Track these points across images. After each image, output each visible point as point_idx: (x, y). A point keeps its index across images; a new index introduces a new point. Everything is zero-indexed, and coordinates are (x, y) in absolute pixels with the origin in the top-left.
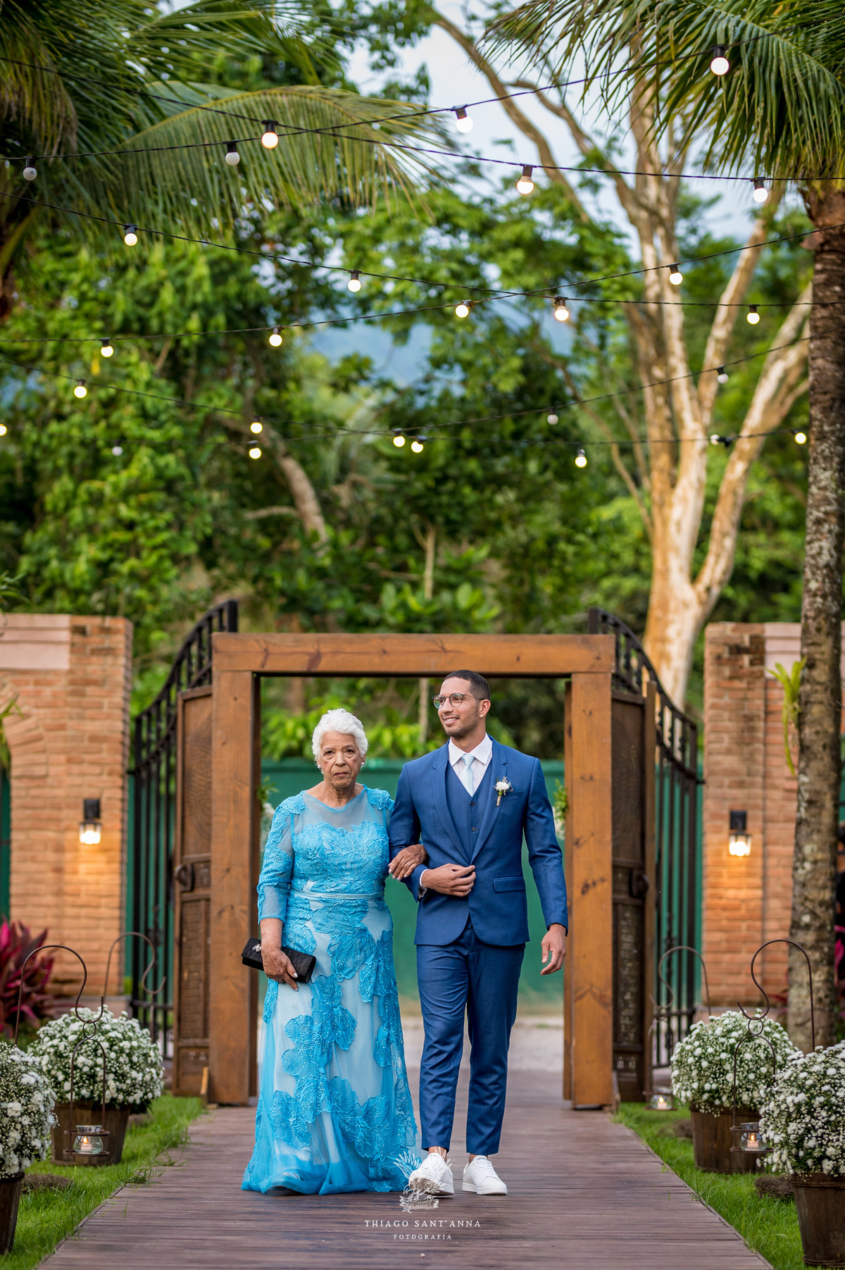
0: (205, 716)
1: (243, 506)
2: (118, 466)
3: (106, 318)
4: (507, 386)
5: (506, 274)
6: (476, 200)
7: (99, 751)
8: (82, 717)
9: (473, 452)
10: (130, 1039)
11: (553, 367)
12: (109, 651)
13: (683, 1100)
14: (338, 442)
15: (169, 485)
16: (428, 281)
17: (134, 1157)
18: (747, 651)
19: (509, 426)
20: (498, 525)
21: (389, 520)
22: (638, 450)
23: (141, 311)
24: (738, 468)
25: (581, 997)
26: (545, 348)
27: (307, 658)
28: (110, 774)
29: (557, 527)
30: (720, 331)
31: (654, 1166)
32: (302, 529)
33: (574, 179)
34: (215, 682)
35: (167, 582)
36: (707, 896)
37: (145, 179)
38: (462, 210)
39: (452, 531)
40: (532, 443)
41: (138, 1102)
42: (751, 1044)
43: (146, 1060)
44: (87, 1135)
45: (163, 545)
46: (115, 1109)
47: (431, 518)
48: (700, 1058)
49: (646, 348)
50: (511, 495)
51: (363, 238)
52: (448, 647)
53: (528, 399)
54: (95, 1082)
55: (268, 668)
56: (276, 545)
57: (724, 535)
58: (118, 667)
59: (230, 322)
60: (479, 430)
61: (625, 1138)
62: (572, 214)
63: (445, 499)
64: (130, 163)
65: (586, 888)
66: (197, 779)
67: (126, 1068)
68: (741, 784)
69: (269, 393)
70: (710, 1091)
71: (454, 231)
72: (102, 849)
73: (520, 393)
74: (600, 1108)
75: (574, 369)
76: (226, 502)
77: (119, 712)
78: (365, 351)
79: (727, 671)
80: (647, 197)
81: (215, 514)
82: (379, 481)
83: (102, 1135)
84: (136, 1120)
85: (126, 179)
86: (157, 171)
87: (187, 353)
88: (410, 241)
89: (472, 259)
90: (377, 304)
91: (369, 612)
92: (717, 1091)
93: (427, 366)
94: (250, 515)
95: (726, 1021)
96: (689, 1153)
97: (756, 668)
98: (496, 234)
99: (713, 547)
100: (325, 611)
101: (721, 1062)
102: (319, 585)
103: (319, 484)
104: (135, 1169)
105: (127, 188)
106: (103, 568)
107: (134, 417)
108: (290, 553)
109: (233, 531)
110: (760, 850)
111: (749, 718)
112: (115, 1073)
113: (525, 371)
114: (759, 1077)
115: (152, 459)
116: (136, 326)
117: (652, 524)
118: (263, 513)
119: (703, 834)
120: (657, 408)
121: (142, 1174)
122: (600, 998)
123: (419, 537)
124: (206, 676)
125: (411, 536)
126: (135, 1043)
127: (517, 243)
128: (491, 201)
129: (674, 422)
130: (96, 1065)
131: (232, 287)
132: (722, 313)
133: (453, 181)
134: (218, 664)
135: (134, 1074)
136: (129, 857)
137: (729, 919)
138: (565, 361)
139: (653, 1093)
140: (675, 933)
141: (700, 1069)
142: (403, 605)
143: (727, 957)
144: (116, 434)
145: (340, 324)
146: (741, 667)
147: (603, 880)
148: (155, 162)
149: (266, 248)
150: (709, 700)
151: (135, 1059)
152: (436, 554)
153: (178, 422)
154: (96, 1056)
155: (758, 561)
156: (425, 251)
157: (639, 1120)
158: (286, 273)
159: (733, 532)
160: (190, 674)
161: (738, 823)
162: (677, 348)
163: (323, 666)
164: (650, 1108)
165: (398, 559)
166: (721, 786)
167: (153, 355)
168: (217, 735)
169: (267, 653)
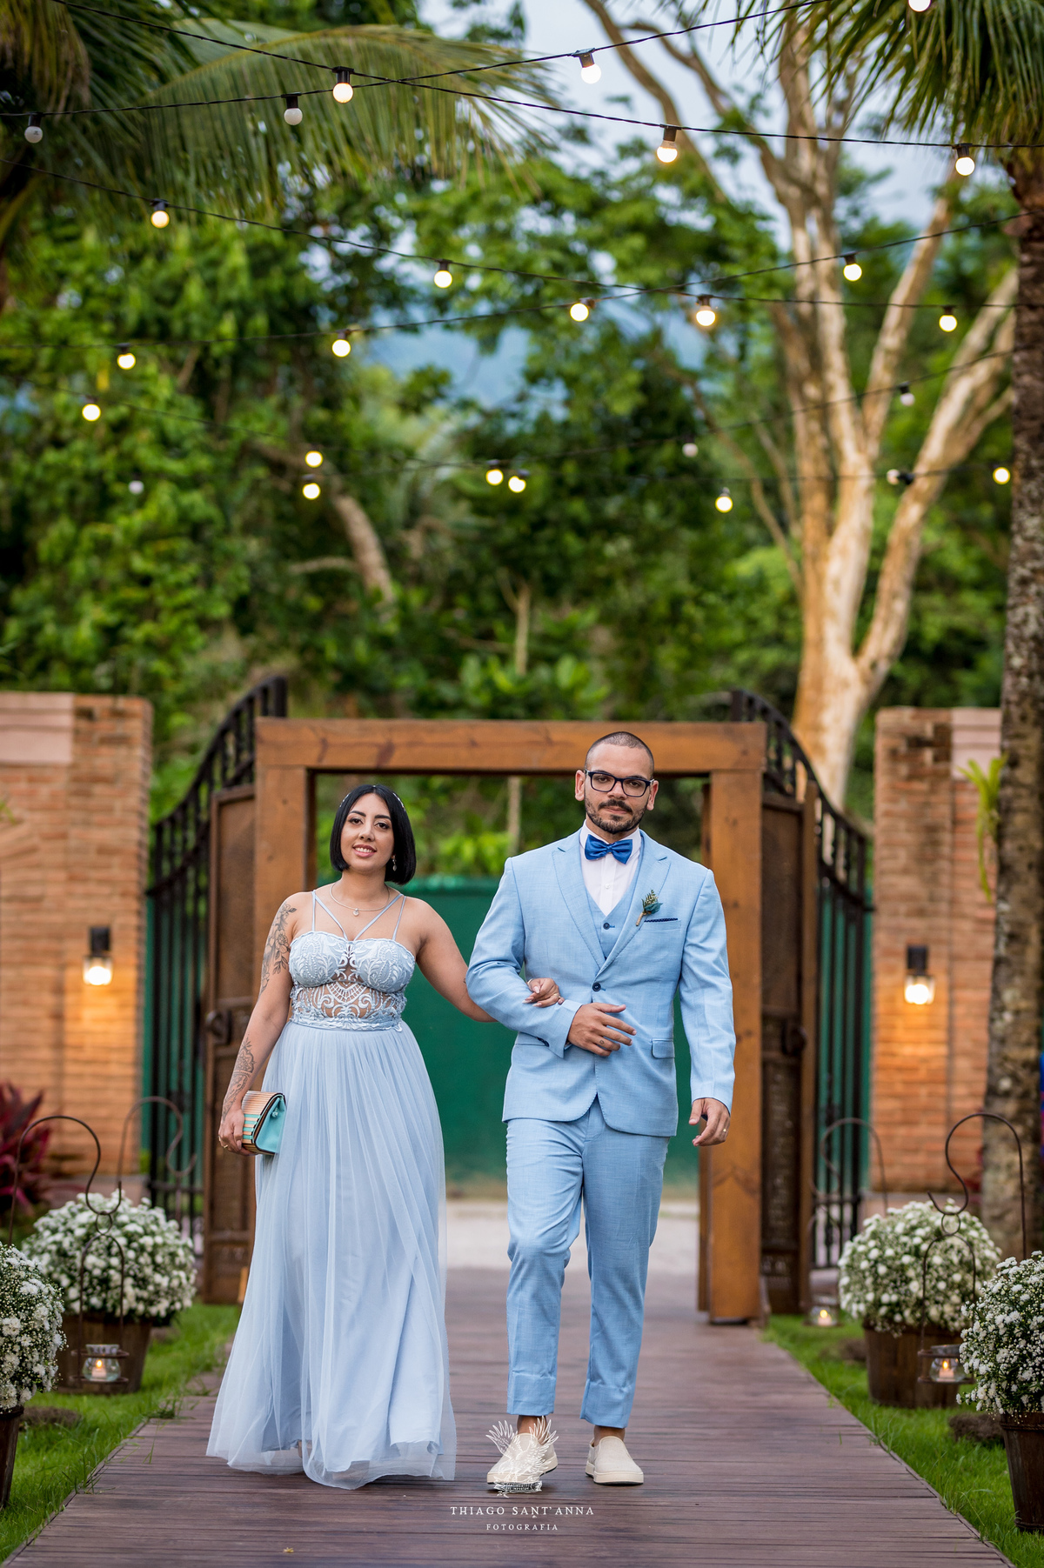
0: (245, 823)
1: (287, 557)
2: (131, 505)
3: (118, 320)
4: (622, 407)
5: (622, 267)
6: (584, 173)
7: (108, 867)
8: (87, 824)
9: (578, 491)
10: (153, 1234)
11: (678, 384)
12: (123, 740)
13: (854, 1314)
14: (406, 478)
15: (195, 530)
16: (524, 275)
17: (157, 1385)
18: (929, 744)
19: (624, 457)
20: (608, 582)
21: (470, 574)
22: (786, 490)
23: (161, 311)
24: (912, 512)
25: (721, 1182)
26: (670, 359)
27: (375, 751)
28: (124, 894)
29: (683, 586)
30: (891, 339)
31: (817, 1398)
32: (362, 586)
33: (707, 146)
34: (259, 782)
35: (191, 652)
36: (878, 1053)
37: (174, 143)
38: (565, 186)
39: (550, 590)
40: (652, 479)
41: (163, 1313)
42: (941, 1245)
43: (173, 1260)
44: (100, 1357)
45: (188, 606)
46: (132, 1322)
47: (525, 574)
48: (876, 1262)
49: (797, 359)
50: (625, 544)
51: (441, 219)
52: (554, 737)
53: (649, 425)
54: (108, 1288)
55: (328, 762)
56: (328, 607)
57: (894, 596)
58: (135, 759)
59: (273, 327)
60: (586, 463)
61: (778, 1362)
62: (704, 191)
63: (542, 549)
64: (155, 122)
66: (235, 904)
67: (148, 1271)
68: (921, 913)
69: (321, 415)
70: (889, 1304)
71: (556, 212)
72: (112, 990)
73: (638, 416)
74: (744, 1323)
75: (706, 386)
76: (268, 552)
77: (133, 818)
78: (441, 362)
79: (904, 769)
80: (799, 170)
81: (252, 566)
82: (459, 526)
83: (119, 1357)
84: (158, 1336)
85: (149, 143)
86: (189, 133)
87: (217, 363)
88: (501, 224)
89: (579, 247)
90: (457, 304)
91: (447, 691)
92: (898, 1304)
93: (520, 382)
94: (296, 568)
95: (910, 1216)
96: (862, 1382)
97: (941, 766)
98: (610, 215)
99: (880, 611)
100: (389, 691)
101: (903, 1268)
102: (383, 658)
103: (382, 529)
104: (162, 1401)
105: (150, 153)
106: (111, 635)
107: (151, 444)
108: (345, 617)
109: (274, 588)
110: (944, 996)
111: (932, 829)
112: (135, 1277)
113: (644, 388)
114: (951, 1286)
115: (174, 498)
116: (154, 329)
117: (803, 582)
118: (313, 566)
119: (872, 975)
120: (811, 437)
121: (170, 1407)
122: (745, 1184)
123: (509, 596)
124: (247, 773)
125: (498, 594)
126: (159, 1240)
127: (636, 227)
128: (601, 174)
129: (832, 452)
130: (110, 1267)
131: (276, 281)
132: (893, 317)
133: (555, 148)
134: (263, 757)
135: (158, 1278)
136: (146, 1000)
137: (905, 1083)
138: (693, 377)
139: (812, 1304)
140: (837, 1100)
141: (876, 1275)
142: (489, 683)
143: (902, 1131)
144: (127, 464)
145: (410, 328)
146: (922, 764)
147: (750, 1034)
148: (186, 121)
149: (317, 231)
150: (881, 805)
151: (159, 1259)
152: (532, 620)
153: (205, 449)
154: (110, 1255)
155: (933, 629)
156: (519, 235)
157: (794, 1338)
158: (342, 263)
159: (905, 592)
160: (224, 770)
161: (917, 962)
162: (836, 360)
163: (395, 762)
164: (809, 1323)
165: (483, 625)
166: (895, 914)
167: (176, 365)
168: (262, 847)
169: (324, 744)
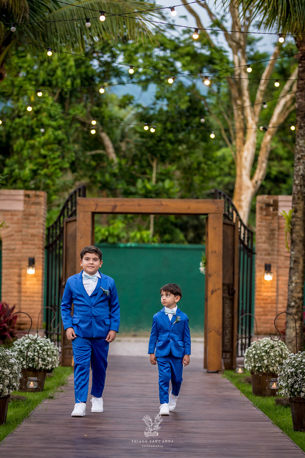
0: (74, 228)
1: (86, 150)
2: (40, 135)
3: (37, 81)
4: (184, 107)
5: (184, 66)
6: (173, 38)
7: (34, 240)
8: (28, 228)
9: (171, 131)
10: (47, 346)
11: (200, 100)
12: (38, 204)
13: (248, 370)
14: (121, 127)
15: (59, 142)
16: (155, 68)
17: (48, 389)
18: (272, 205)
19: (184, 121)
20: (179, 157)
21: (139, 155)
22: (231, 130)
23: (50, 78)
24: (268, 138)
25: (211, 332)
26: (197, 92)
27: (111, 207)
28: (39, 248)
29: (201, 159)
30: (262, 87)
31: (237, 393)
32: (108, 158)
33: (209, 31)
34: (78, 216)
35: (58, 178)
36: (256, 295)
37: (54, 30)
38: (167, 42)
39: (163, 160)
40: (192, 128)
41: (50, 369)
42: (273, 350)
43: (53, 354)
44: (32, 381)
45: (57, 164)
46: (41, 371)
47: (155, 155)
48: (255, 354)
49: (235, 93)
50: (184, 146)
51: (131, 52)
52: (163, 203)
53: (192, 112)
54: (34, 361)
55: (97, 210)
56: (98, 165)
57: (263, 162)
58: (42, 209)
59: (82, 83)
60: (173, 123)
61: (226, 383)
62: (208, 44)
63: (160, 148)
64: (48, 24)
65: (213, 292)
66: (71, 251)
67: (46, 356)
68: (269, 254)
69: (96, 108)
70: (258, 367)
71: (165, 50)
72: (35, 276)
73: (188, 109)
74: (217, 372)
75: (208, 100)
76: (81, 148)
77: (42, 226)
78: (131, 93)
79: (264, 213)
80: (236, 38)
81: (76, 152)
82: (136, 141)
83: (37, 381)
84: (48, 376)
85: (46, 30)
86: (58, 28)
87: (66, 93)
88: (148, 53)
89: (171, 60)
90: (136, 77)
91: (132, 189)
92: (261, 367)
93: (154, 99)
94: (89, 153)
95: (264, 341)
96: (250, 389)
97: (275, 212)
98: (180, 51)
99: (258, 167)
100: (116, 189)
101: (262, 356)
102: (114, 180)
103: (114, 142)
104: (50, 394)
105: (47, 33)
106: (35, 173)
107: (46, 117)
108: (103, 167)
109: (82, 159)
110: (276, 278)
111: (272, 230)
112: (42, 358)
113: (190, 101)
114: (276, 362)
115: (53, 132)
116: (47, 83)
117: (236, 158)
118: (93, 152)
119: (255, 272)
120: (238, 115)
121: (52, 395)
122: (218, 332)
123: (151, 162)
124: (74, 213)
125: (147, 161)
126: (49, 348)
127: (188, 54)
128: (178, 38)
129: (245, 120)
130: (35, 355)
131: (83, 69)
132: (262, 81)
133: (164, 31)
134: (79, 209)
135: (48, 359)
136: (45, 279)
137: (264, 303)
138: (204, 98)
139: (237, 367)
140: (244, 308)
141: (255, 358)
142: (145, 187)
143: (263, 317)
144: (39, 123)
145: (122, 83)
146: (270, 211)
147: (219, 289)
148: (57, 25)
149: (95, 55)
150: (258, 223)
151: (49, 353)
152: (157, 168)
153: (62, 118)
154: (35, 352)
155: (274, 172)
156: (154, 56)
157: (231, 377)
158: (102, 64)
159: (266, 161)
160: (68, 212)
161: (268, 268)
162: (246, 93)
163: (117, 210)
164: (236, 372)
165: (143, 170)
166: (261, 255)
167: (54, 94)
168: (79, 235)
169: (97, 205)
